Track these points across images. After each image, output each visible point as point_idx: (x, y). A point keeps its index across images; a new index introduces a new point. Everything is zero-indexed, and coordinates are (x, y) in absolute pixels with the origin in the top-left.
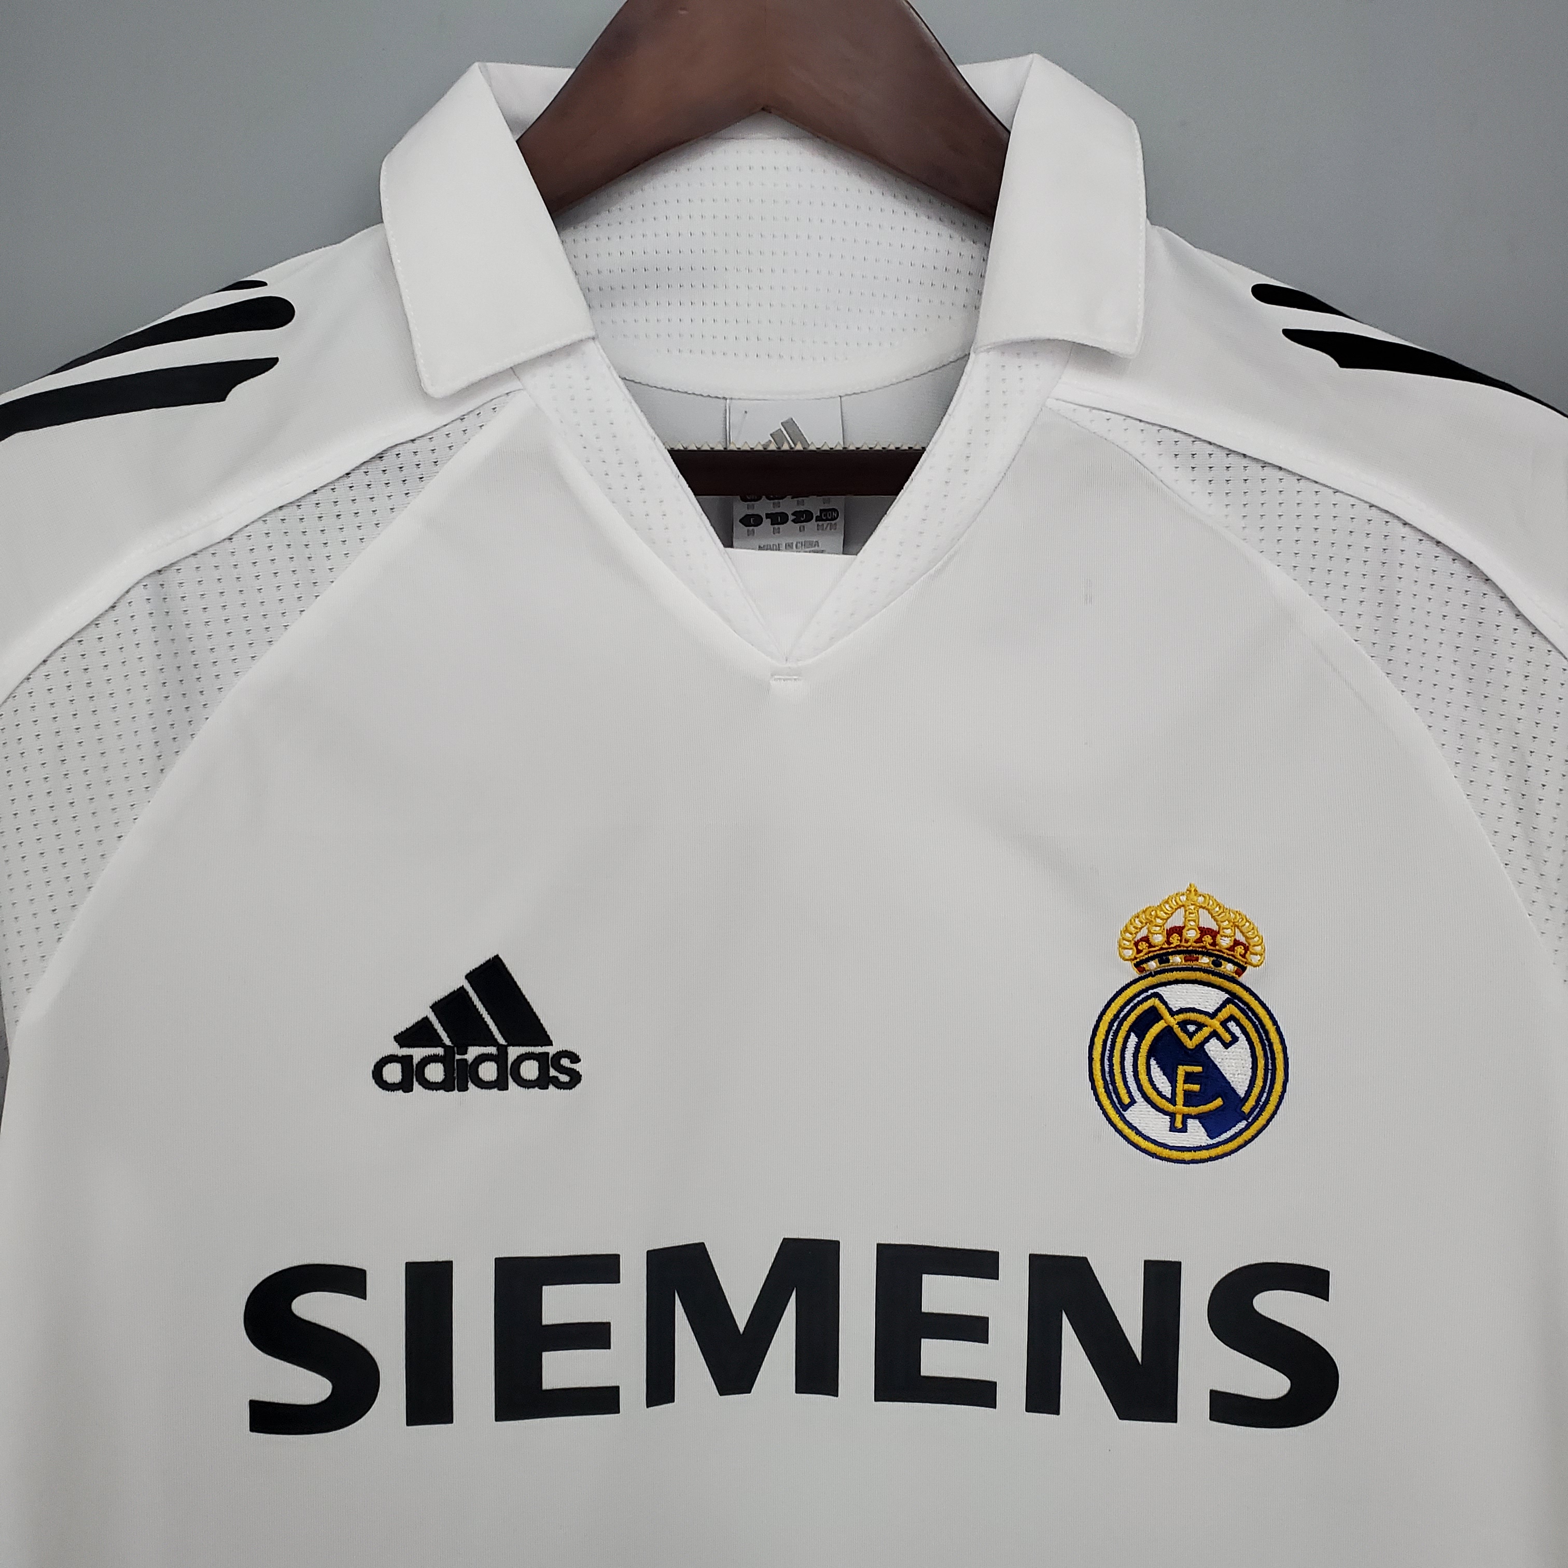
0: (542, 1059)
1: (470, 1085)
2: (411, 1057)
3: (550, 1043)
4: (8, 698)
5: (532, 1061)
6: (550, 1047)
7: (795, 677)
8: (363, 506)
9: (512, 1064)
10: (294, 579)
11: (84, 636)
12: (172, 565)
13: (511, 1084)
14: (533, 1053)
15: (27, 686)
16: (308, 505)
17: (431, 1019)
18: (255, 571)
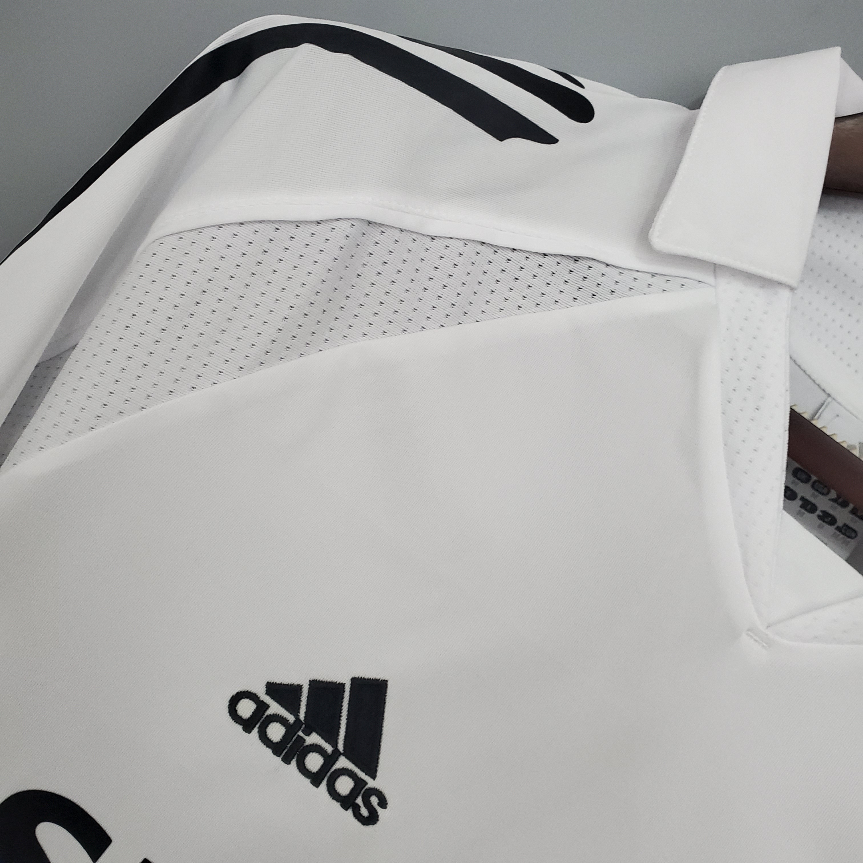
0: (359, 783)
1: (294, 762)
2: (268, 707)
3: (373, 776)
4: (195, 230)
5: (351, 780)
6: (372, 780)
7: (764, 644)
8: (538, 284)
9: (335, 770)
10: (455, 299)
11: (282, 226)
12: (381, 225)
13: (324, 785)
14: (356, 774)
15: (215, 232)
16: (503, 255)
17: (303, 690)
18: (433, 273)
